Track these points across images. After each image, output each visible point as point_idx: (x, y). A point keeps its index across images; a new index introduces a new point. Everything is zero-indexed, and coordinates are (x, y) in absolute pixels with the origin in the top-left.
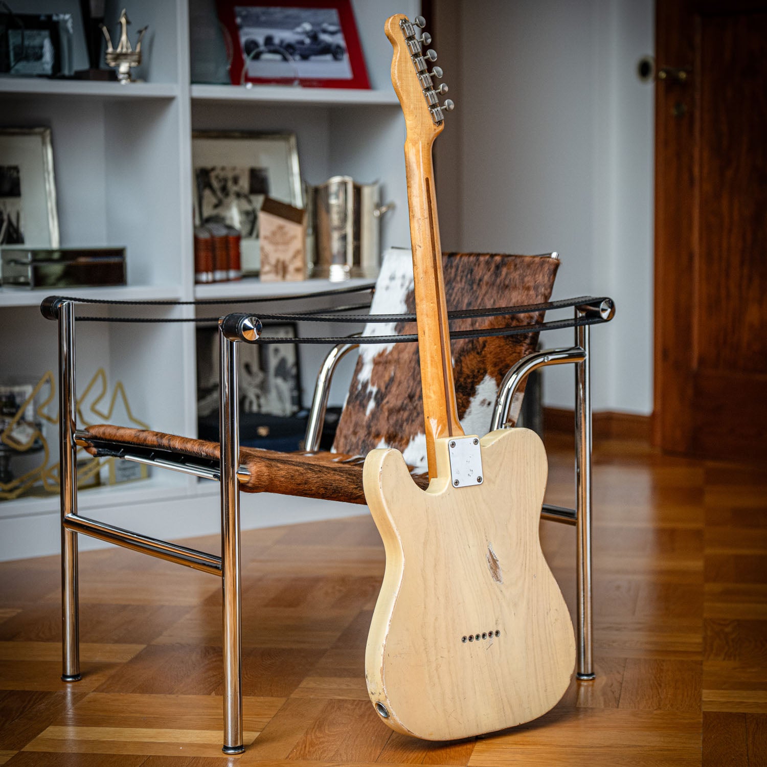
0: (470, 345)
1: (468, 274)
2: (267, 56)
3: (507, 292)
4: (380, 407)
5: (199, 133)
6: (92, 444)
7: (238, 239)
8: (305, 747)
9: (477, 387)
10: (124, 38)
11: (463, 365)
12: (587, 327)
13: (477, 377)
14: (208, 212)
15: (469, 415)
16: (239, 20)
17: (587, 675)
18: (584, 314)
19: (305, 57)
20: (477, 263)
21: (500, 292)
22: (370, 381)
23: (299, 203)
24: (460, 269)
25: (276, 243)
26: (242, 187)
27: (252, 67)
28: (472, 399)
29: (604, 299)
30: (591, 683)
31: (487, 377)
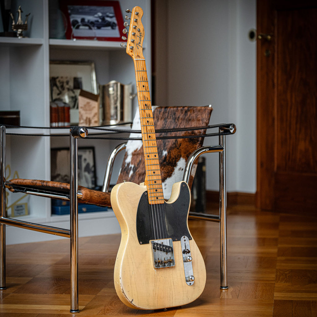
0: (174, 145)
1: (173, 115)
2: (81, 27)
3: (190, 122)
4: (135, 173)
5: (52, 62)
6: (12, 187)
7: (69, 108)
8: (105, 311)
9: (177, 163)
10: (20, 18)
11: (171, 154)
12: (224, 136)
13: (177, 159)
14: (55, 97)
15: (174, 175)
16: (69, 11)
17: (225, 287)
18: (223, 131)
19: (99, 28)
20: (177, 110)
21: (187, 122)
22: (131, 162)
23: (96, 92)
24: (170, 113)
25: (86, 110)
26: (70, 86)
27: (75, 32)
28: (175, 168)
29: (231, 124)
30: (226, 290)
31: (182, 158)
